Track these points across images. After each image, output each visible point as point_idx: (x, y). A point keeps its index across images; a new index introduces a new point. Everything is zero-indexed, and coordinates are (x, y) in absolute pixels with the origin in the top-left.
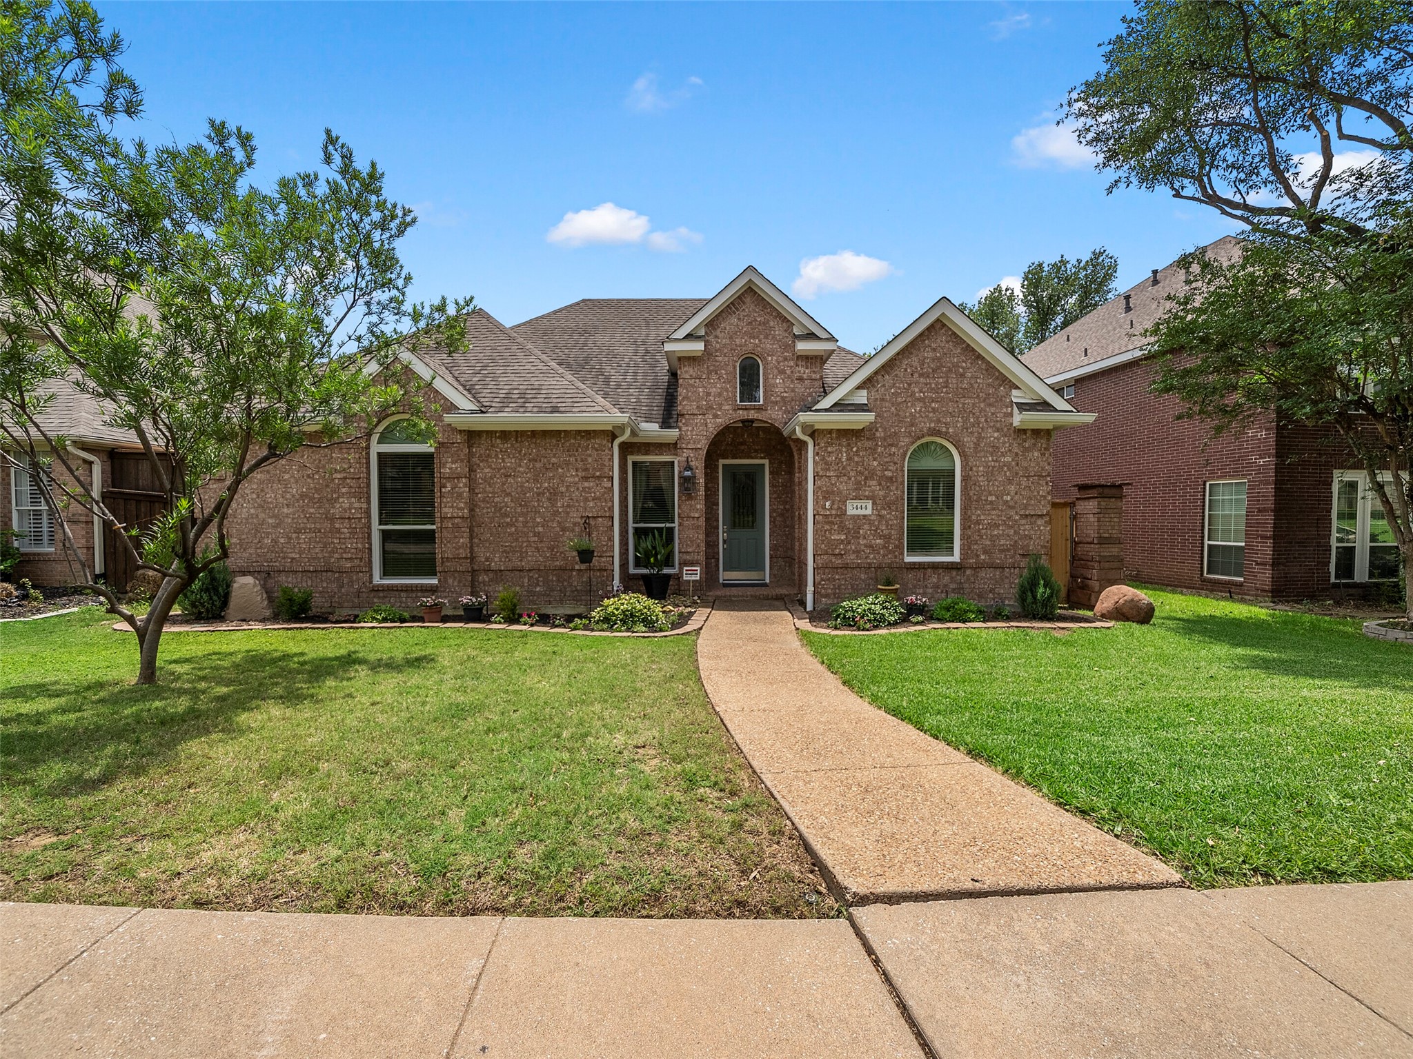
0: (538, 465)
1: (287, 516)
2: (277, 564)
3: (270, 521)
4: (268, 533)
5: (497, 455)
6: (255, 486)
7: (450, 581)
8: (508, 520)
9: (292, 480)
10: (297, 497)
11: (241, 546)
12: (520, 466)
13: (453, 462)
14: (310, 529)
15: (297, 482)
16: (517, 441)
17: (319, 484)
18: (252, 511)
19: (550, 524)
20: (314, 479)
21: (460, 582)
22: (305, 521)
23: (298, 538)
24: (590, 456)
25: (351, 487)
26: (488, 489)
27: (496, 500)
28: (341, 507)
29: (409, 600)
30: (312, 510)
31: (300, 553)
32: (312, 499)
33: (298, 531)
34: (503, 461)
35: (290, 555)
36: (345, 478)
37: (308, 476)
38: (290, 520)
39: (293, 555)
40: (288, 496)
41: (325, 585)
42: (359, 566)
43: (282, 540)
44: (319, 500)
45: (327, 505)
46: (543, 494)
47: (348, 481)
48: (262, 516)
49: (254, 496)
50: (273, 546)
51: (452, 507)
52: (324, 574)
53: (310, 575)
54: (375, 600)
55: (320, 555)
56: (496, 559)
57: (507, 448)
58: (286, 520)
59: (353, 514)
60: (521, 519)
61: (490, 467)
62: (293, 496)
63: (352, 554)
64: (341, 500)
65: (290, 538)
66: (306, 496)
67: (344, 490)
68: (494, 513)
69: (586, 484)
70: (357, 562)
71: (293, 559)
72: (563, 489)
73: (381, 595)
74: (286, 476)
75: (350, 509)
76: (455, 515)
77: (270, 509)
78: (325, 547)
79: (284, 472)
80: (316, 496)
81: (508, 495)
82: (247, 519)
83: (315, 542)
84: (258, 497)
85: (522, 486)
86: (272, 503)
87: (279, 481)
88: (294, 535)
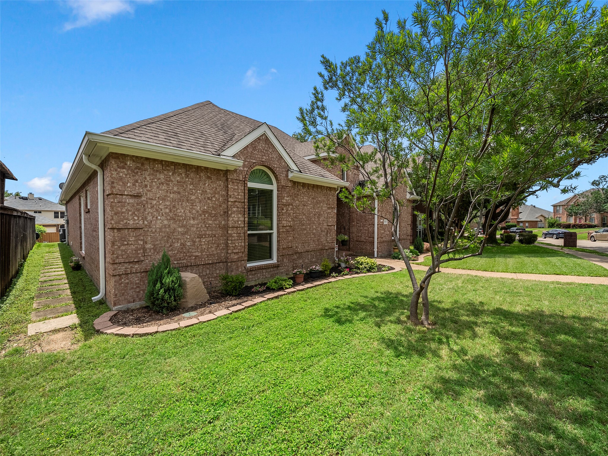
0: (315, 201)
1: (193, 226)
2: (185, 261)
3: (180, 230)
4: (178, 239)
5: (301, 195)
6: (168, 203)
7: (285, 260)
8: (304, 227)
9: (197, 200)
10: (200, 212)
11: (155, 250)
12: (309, 201)
13: (287, 197)
14: (209, 235)
15: (200, 202)
16: (308, 189)
17: (215, 204)
18: (166, 222)
19: (318, 229)
20: (212, 200)
21: (288, 261)
22: (205, 229)
23: (200, 241)
24: (331, 198)
25: (238, 208)
26: (298, 212)
27: (300, 217)
28: (233, 220)
29: (267, 273)
30: (210, 222)
31: (202, 251)
32: (210, 214)
33: (200, 237)
34: (303, 198)
35: (194, 254)
36: (235, 202)
37: (208, 198)
38: (195, 229)
39: (197, 254)
40: (194, 211)
41: (218, 272)
42: (242, 257)
43: (189, 244)
44: (215, 215)
45: (220, 219)
46: (316, 215)
47: (237, 203)
48: (173, 226)
49: (167, 211)
50: (182, 248)
51: (286, 220)
52: (217, 264)
53: (208, 266)
54: (250, 277)
55: (215, 252)
56: (300, 247)
57: (305, 192)
58: (192, 229)
59: (239, 225)
60: (308, 227)
61: (298, 200)
62: (198, 212)
63: (239, 249)
64: (233, 215)
65: (194, 242)
66: (207, 212)
67: (235, 209)
68: (299, 224)
69: (329, 211)
70: (240, 254)
71: (197, 256)
72: (322, 213)
73: (253, 273)
74: (193, 197)
75: (238, 221)
76: (287, 225)
77: (180, 221)
78: (218, 246)
79: (191, 194)
80: (213, 212)
81: (304, 214)
82: (160, 229)
83: (212, 243)
84: (170, 211)
85: (309, 211)
86: (181, 216)
87: (188, 200)
88: (197, 240)
